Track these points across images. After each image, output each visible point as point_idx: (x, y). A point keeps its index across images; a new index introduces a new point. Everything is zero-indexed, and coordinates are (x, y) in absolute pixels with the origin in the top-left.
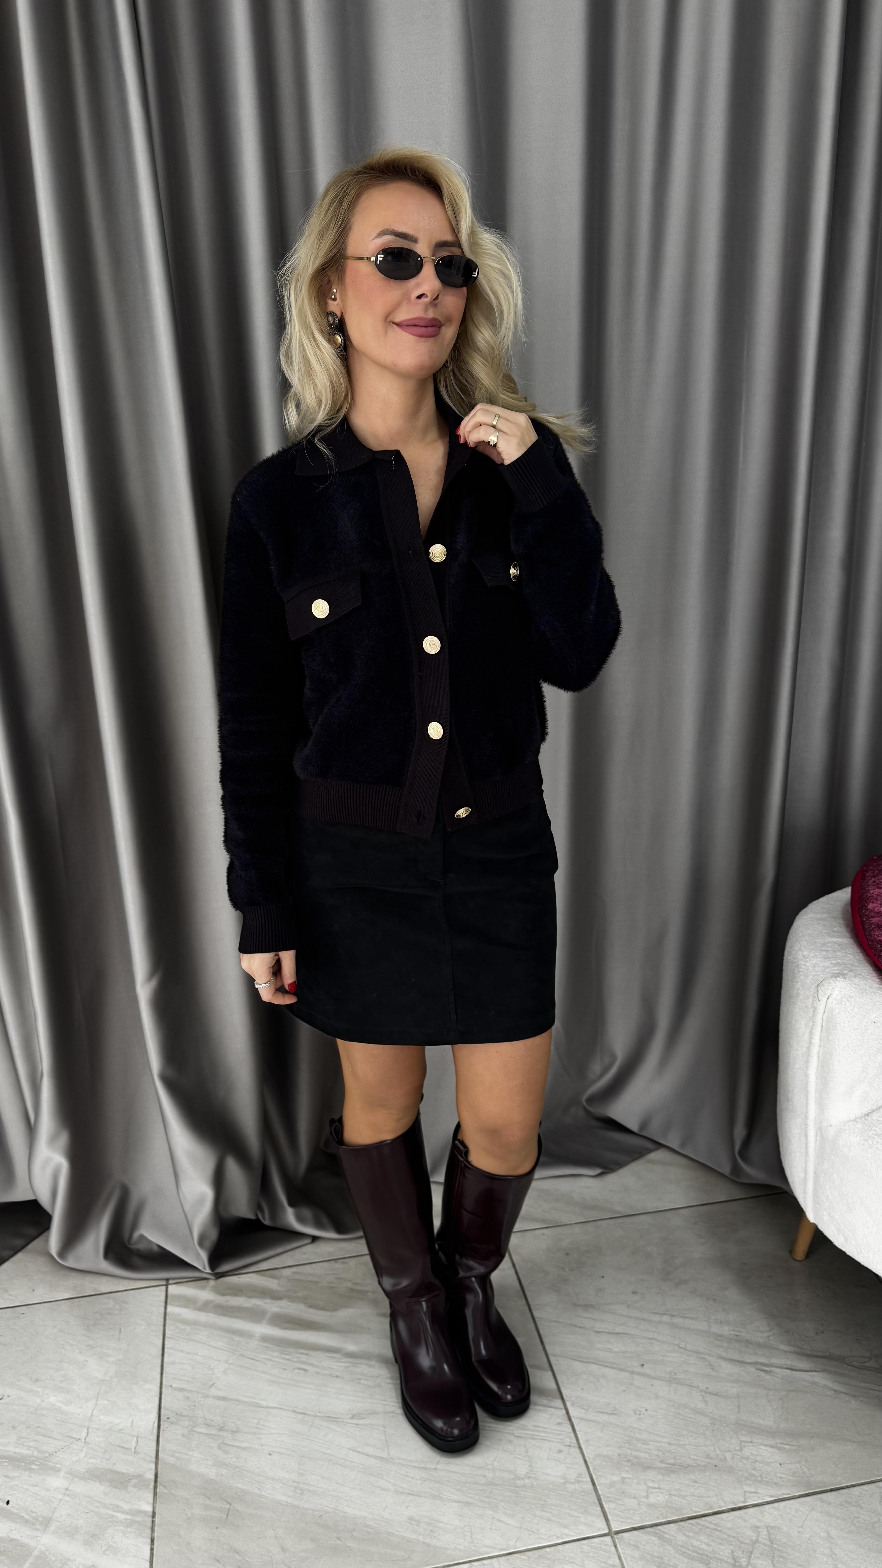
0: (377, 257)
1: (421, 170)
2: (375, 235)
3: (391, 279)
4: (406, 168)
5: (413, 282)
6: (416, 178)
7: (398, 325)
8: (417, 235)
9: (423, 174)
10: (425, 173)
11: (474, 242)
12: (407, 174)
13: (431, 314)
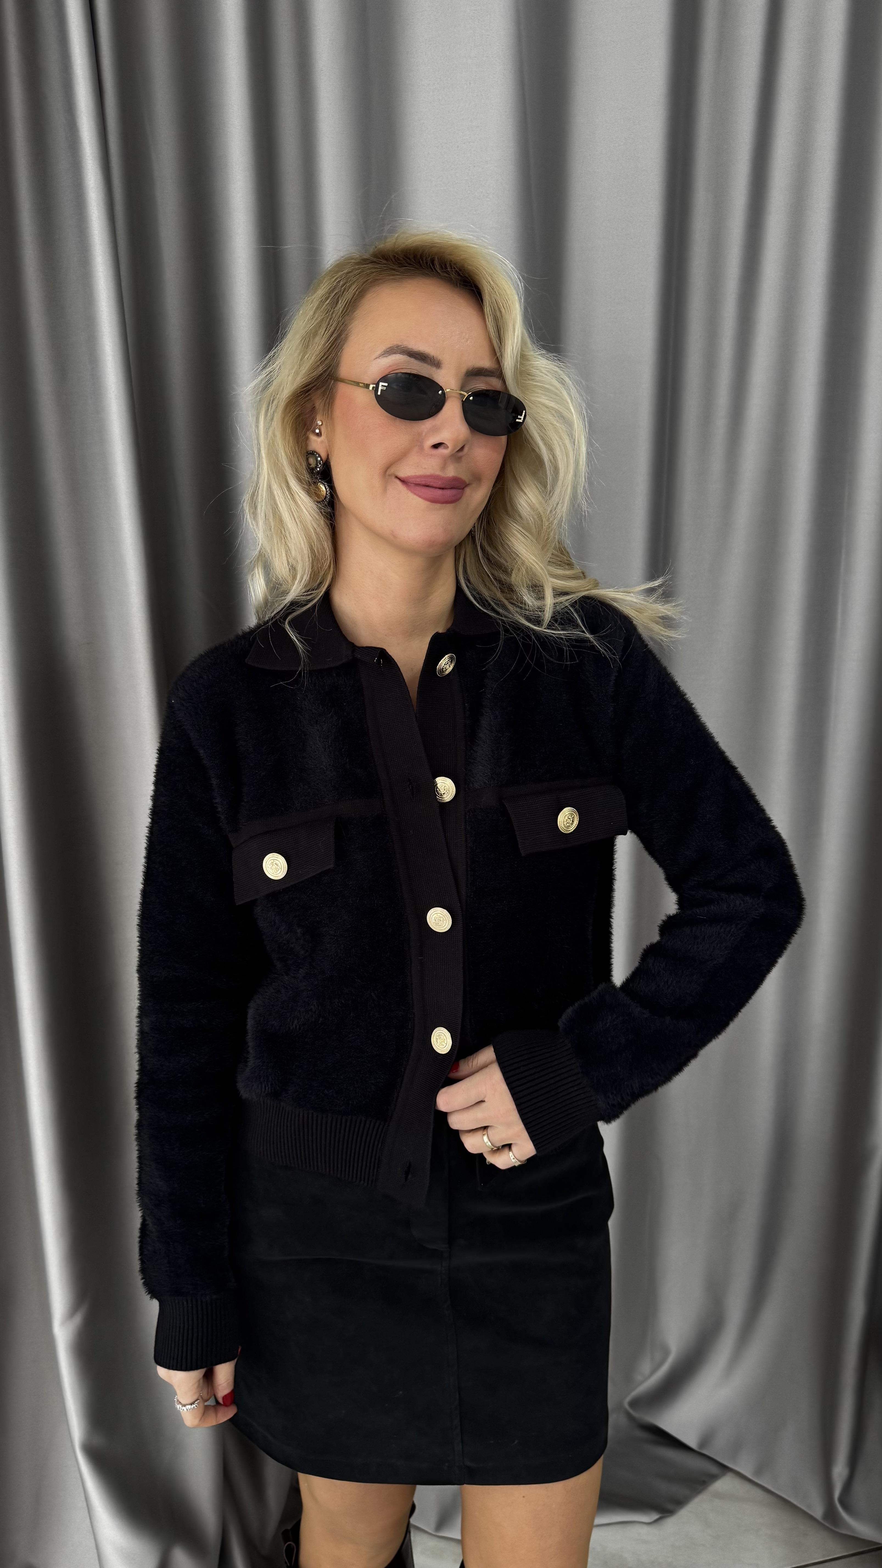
0: (377, 385)
1: (455, 264)
2: (378, 353)
3: (398, 419)
4: (433, 261)
5: (428, 424)
6: (447, 275)
7: (403, 481)
8: (440, 357)
9: (456, 271)
10: (460, 270)
11: (523, 370)
12: (435, 269)
13: (451, 472)
